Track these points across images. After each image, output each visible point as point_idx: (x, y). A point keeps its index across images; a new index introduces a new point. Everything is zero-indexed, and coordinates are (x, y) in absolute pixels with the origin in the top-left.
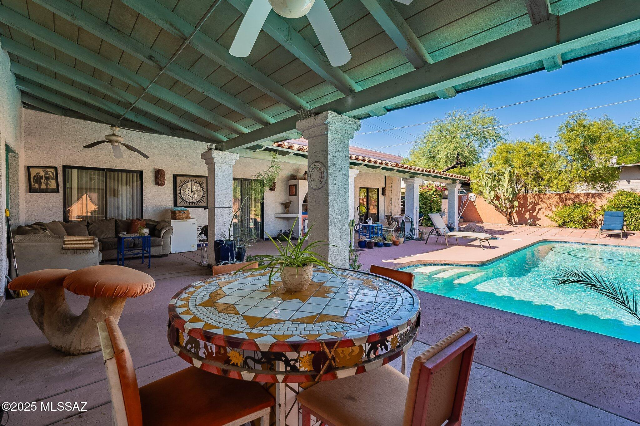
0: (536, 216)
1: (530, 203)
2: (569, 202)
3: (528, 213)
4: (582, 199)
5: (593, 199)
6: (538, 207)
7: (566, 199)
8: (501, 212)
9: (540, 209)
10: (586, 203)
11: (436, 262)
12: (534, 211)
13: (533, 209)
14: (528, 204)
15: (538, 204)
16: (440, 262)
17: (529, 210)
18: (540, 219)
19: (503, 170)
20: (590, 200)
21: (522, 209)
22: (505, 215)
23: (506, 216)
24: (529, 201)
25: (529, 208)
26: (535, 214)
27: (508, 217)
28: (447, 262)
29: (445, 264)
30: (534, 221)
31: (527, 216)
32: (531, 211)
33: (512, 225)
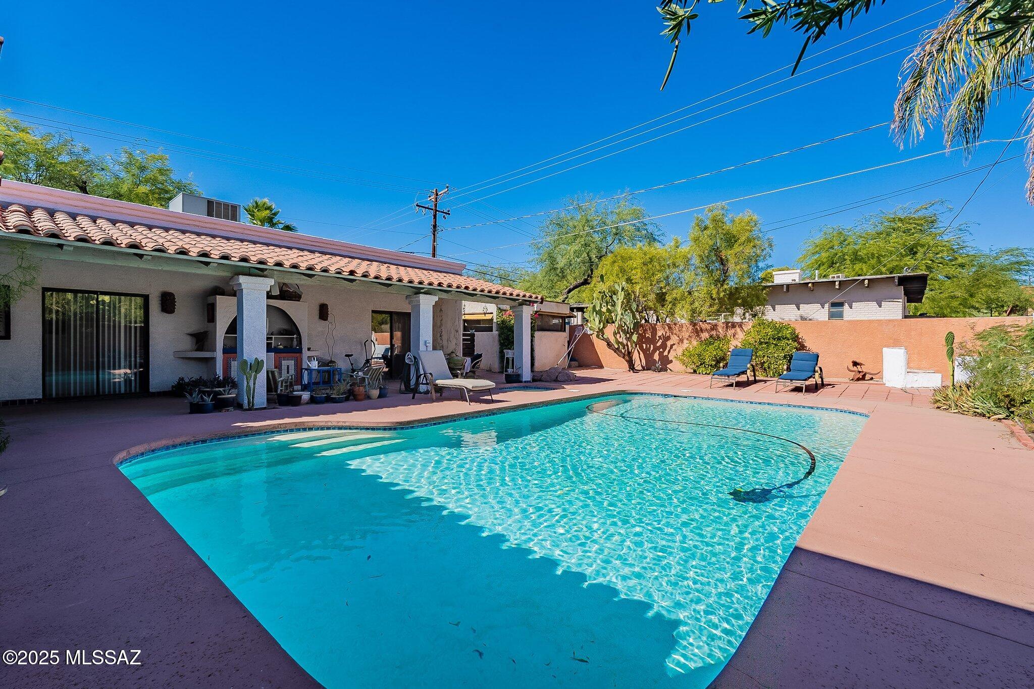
0: (667, 356)
1: (660, 337)
2: (705, 335)
3: (658, 352)
4: (720, 331)
5: (733, 331)
6: (669, 343)
7: (702, 330)
8: (617, 351)
9: (672, 346)
10: (725, 336)
11: (330, 424)
12: (664, 350)
13: (664, 346)
14: (658, 338)
15: (668, 338)
16: (336, 424)
17: (658, 348)
18: (671, 361)
19: (617, 287)
20: (731, 332)
21: (650, 347)
22: (622, 355)
23: (624, 358)
24: (659, 333)
25: (658, 345)
26: (666, 353)
27: (627, 358)
28: (347, 424)
29: (339, 428)
30: (664, 365)
31: (656, 357)
32: (661, 350)
33: (633, 370)
